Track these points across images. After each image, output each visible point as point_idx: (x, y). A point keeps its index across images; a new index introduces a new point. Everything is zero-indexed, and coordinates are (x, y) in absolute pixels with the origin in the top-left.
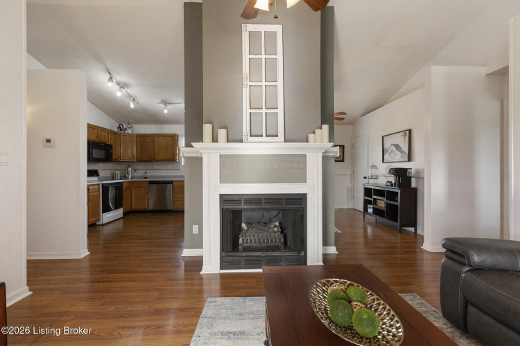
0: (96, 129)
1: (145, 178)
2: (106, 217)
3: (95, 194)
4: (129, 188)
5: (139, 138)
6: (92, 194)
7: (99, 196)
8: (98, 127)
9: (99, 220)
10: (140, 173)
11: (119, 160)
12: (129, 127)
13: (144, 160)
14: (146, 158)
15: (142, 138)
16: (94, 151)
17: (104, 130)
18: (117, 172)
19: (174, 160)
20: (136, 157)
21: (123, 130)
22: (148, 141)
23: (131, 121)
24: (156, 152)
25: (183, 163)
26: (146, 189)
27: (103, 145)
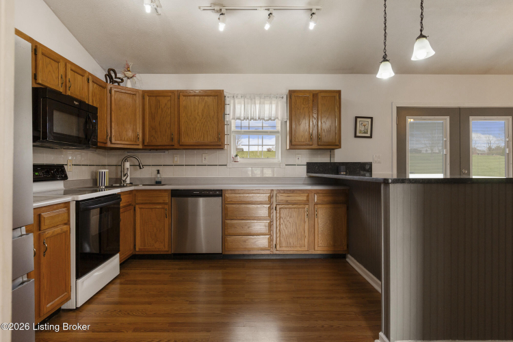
0: (62, 65)
1: (158, 183)
2: (86, 287)
3: (58, 230)
4: (132, 206)
5: (147, 99)
6: (49, 232)
7: (67, 233)
8: (67, 62)
9: (69, 298)
10: (148, 173)
11: (109, 145)
12: (127, 75)
13: (159, 144)
14: (162, 140)
15: (154, 98)
16: (57, 115)
17: (80, 72)
18: (103, 171)
19: (220, 145)
20: (141, 139)
21: (116, 82)
22: (166, 104)
23: (131, 64)
24: (183, 129)
25: (232, 153)
26: (166, 207)
27: (76, 103)
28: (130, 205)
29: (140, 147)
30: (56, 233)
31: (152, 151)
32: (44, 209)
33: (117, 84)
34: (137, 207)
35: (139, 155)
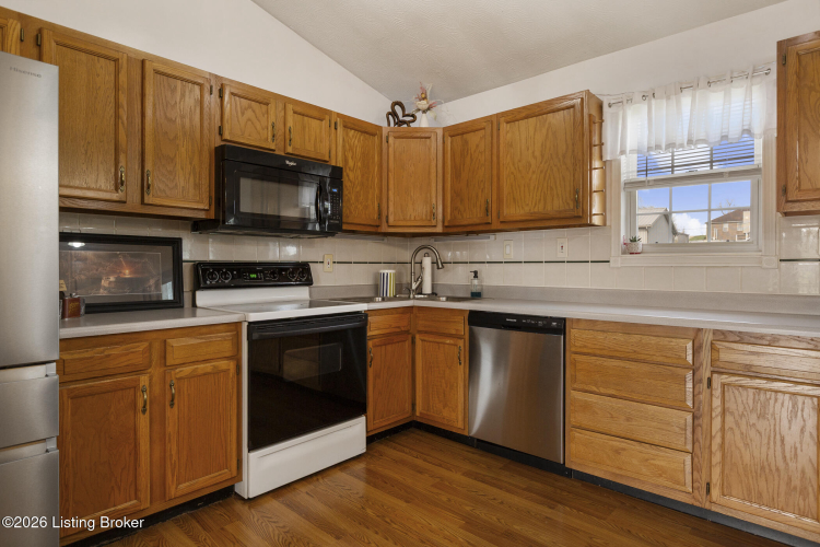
0: (276, 108)
4: (408, 335)
5: (449, 141)
7: (229, 374)
9: (232, 479)
12: (420, 107)
13: (465, 223)
14: (473, 215)
15: (459, 138)
16: (246, 185)
17: (315, 114)
18: (386, 271)
19: (579, 217)
20: (440, 217)
21: (404, 122)
22: (477, 146)
23: (429, 88)
24: (506, 190)
25: (623, 233)
26: (461, 343)
27: (292, 164)
28: (407, 332)
29: (439, 229)
30: (200, 372)
31: (471, 236)
32: (176, 332)
33: (405, 126)
34: (418, 337)
35: (437, 244)
